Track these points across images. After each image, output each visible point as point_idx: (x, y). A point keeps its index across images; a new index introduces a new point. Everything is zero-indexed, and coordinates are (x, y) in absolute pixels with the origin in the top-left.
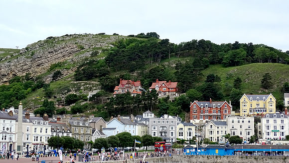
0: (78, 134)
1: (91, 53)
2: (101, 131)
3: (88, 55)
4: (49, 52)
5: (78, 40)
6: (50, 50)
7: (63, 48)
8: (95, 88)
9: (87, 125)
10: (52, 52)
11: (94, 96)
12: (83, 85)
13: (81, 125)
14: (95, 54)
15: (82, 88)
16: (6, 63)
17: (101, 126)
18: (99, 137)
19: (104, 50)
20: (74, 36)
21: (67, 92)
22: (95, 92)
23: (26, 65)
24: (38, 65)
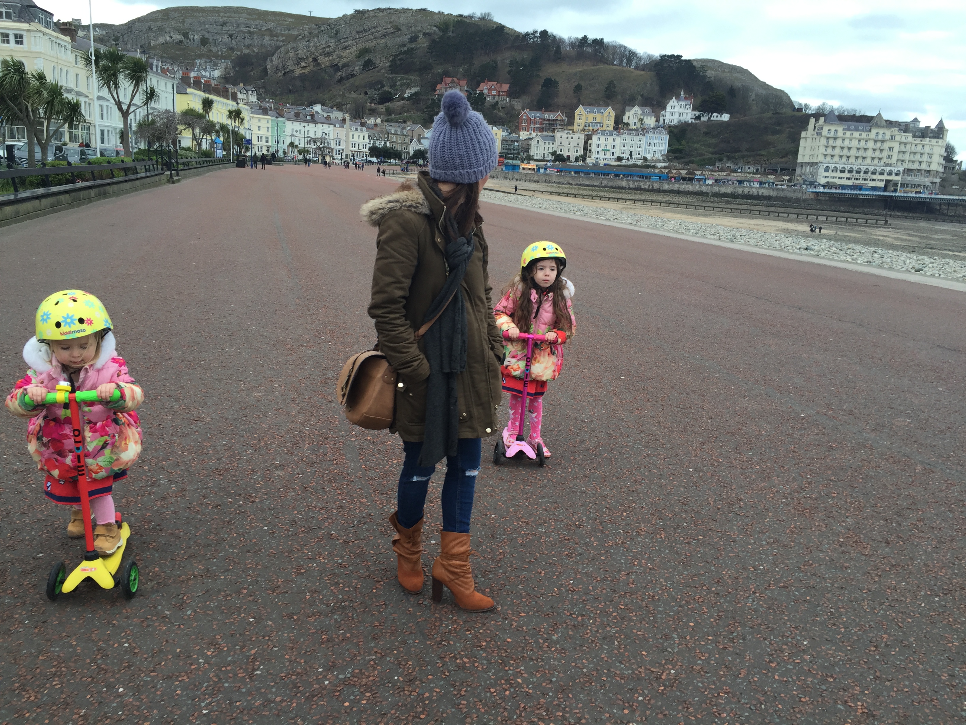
0: (395, 142)
1: (409, 36)
2: (419, 141)
3: (406, 39)
4: (358, 32)
5: (394, 18)
6: (358, 29)
7: (375, 28)
8: (413, 85)
9: (405, 134)
10: (361, 32)
11: (412, 95)
12: (400, 80)
13: (399, 133)
14: (414, 39)
15: (398, 83)
16: (304, 43)
17: (420, 135)
18: (418, 148)
19: (425, 34)
20: (389, 11)
21: (381, 88)
22: (414, 90)
23: (329, 47)
24: (345, 48)
